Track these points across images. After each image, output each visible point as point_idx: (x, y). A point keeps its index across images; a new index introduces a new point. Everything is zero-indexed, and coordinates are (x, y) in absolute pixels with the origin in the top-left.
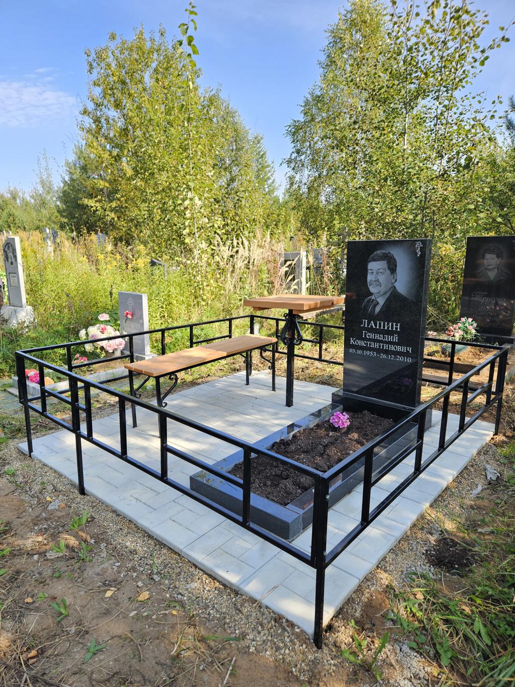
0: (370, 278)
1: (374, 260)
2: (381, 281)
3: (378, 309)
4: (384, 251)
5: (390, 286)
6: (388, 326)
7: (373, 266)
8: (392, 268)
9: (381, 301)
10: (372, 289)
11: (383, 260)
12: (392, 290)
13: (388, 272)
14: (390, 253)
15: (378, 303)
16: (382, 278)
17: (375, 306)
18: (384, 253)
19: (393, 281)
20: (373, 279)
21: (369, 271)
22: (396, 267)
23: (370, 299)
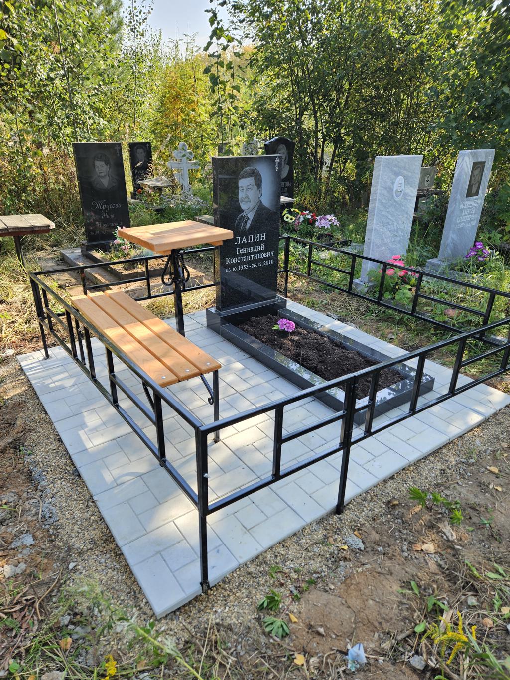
2: (250, 197)
6: (257, 238)
7: (243, 183)
14: (256, 169)
15: (248, 219)
16: (251, 194)
17: (246, 222)
20: (244, 196)
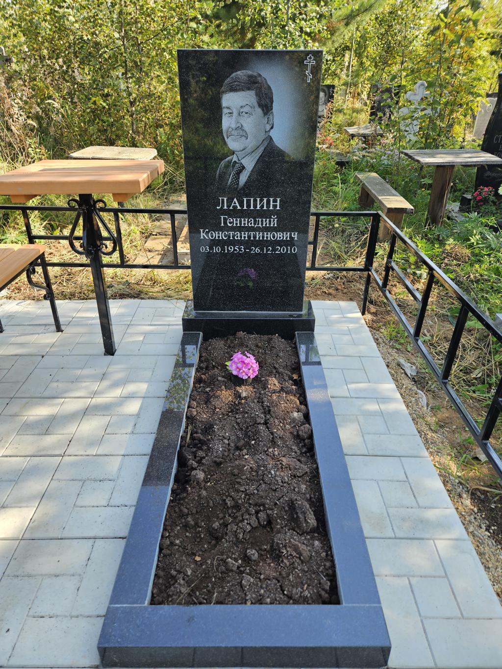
0: (227, 123)
1: (233, 89)
2: (247, 127)
3: (243, 178)
4: (250, 73)
5: (263, 136)
6: (260, 204)
7: (231, 100)
8: (266, 104)
9: (249, 164)
10: (232, 144)
11: (249, 89)
12: (266, 143)
13: (259, 111)
14: (260, 75)
15: (244, 168)
16: (248, 124)
17: (239, 173)
18: (250, 77)
19: (268, 127)
20: (234, 126)
21: (225, 111)
22: (272, 102)
23: (229, 162)
